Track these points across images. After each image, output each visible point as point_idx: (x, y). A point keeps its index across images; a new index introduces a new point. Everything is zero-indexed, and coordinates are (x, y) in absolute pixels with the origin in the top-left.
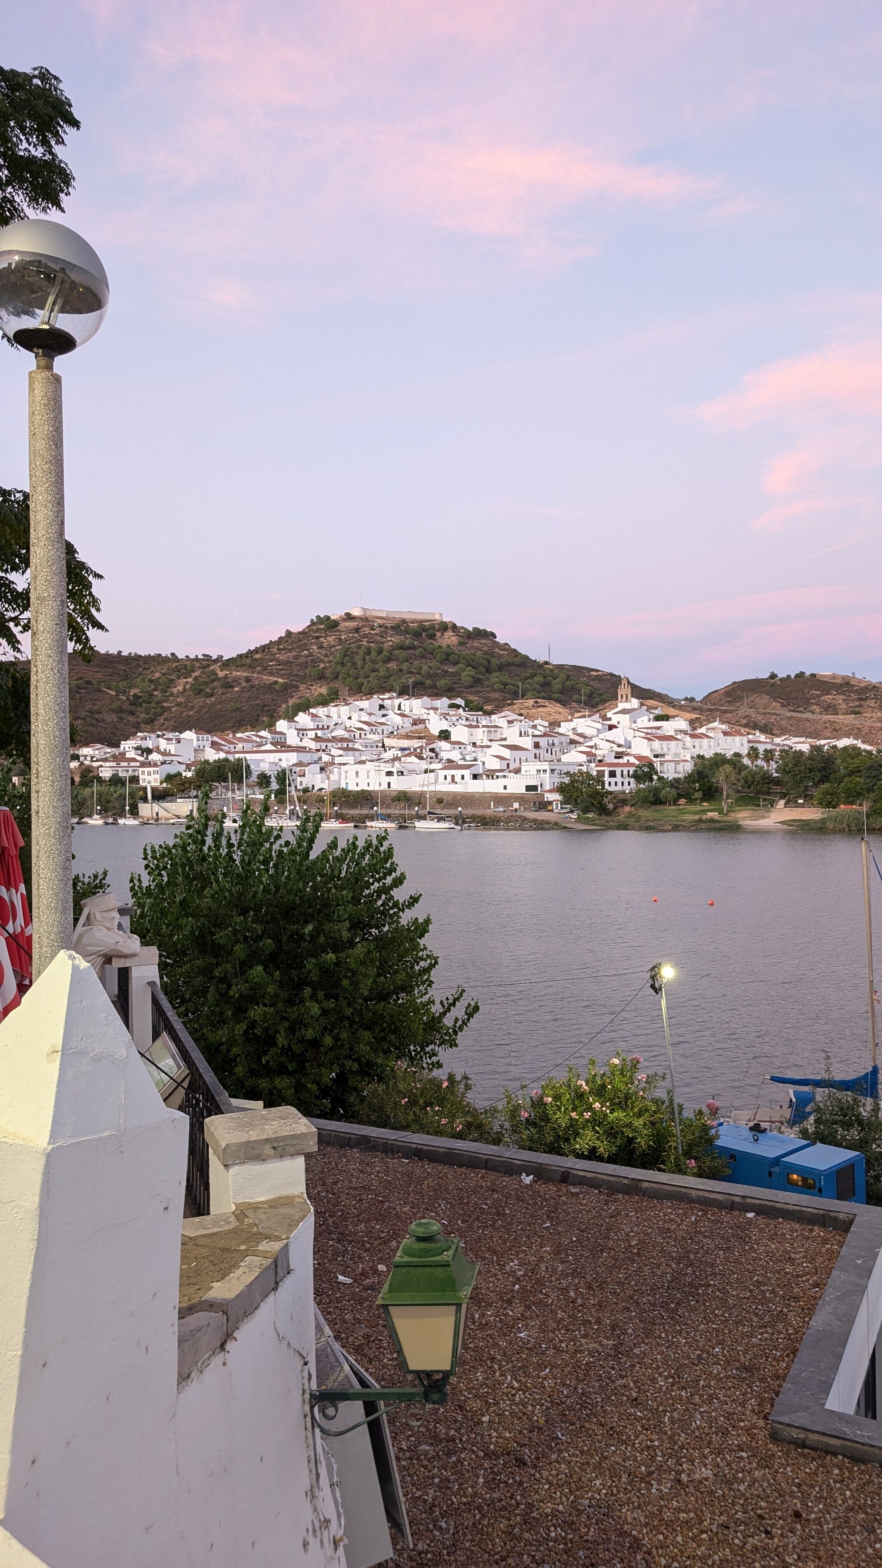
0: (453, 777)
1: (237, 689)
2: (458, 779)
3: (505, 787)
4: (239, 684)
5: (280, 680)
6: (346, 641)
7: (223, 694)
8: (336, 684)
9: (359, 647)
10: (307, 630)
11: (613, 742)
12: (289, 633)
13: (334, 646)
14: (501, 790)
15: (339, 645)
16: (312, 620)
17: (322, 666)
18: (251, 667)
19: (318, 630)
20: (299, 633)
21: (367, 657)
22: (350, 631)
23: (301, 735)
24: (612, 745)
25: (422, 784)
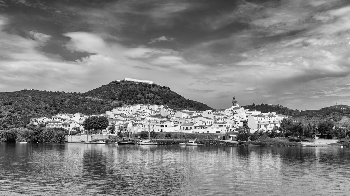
1: (87, 102)
5: (102, 100)
6: (123, 88)
7: (82, 104)
12: (103, 86)
17: (115, 95)
18: (92, 96)
19: (113, 85)
20: (107, 85)
22: (124, 85)
23: (115, 116)
25: (174, 130)
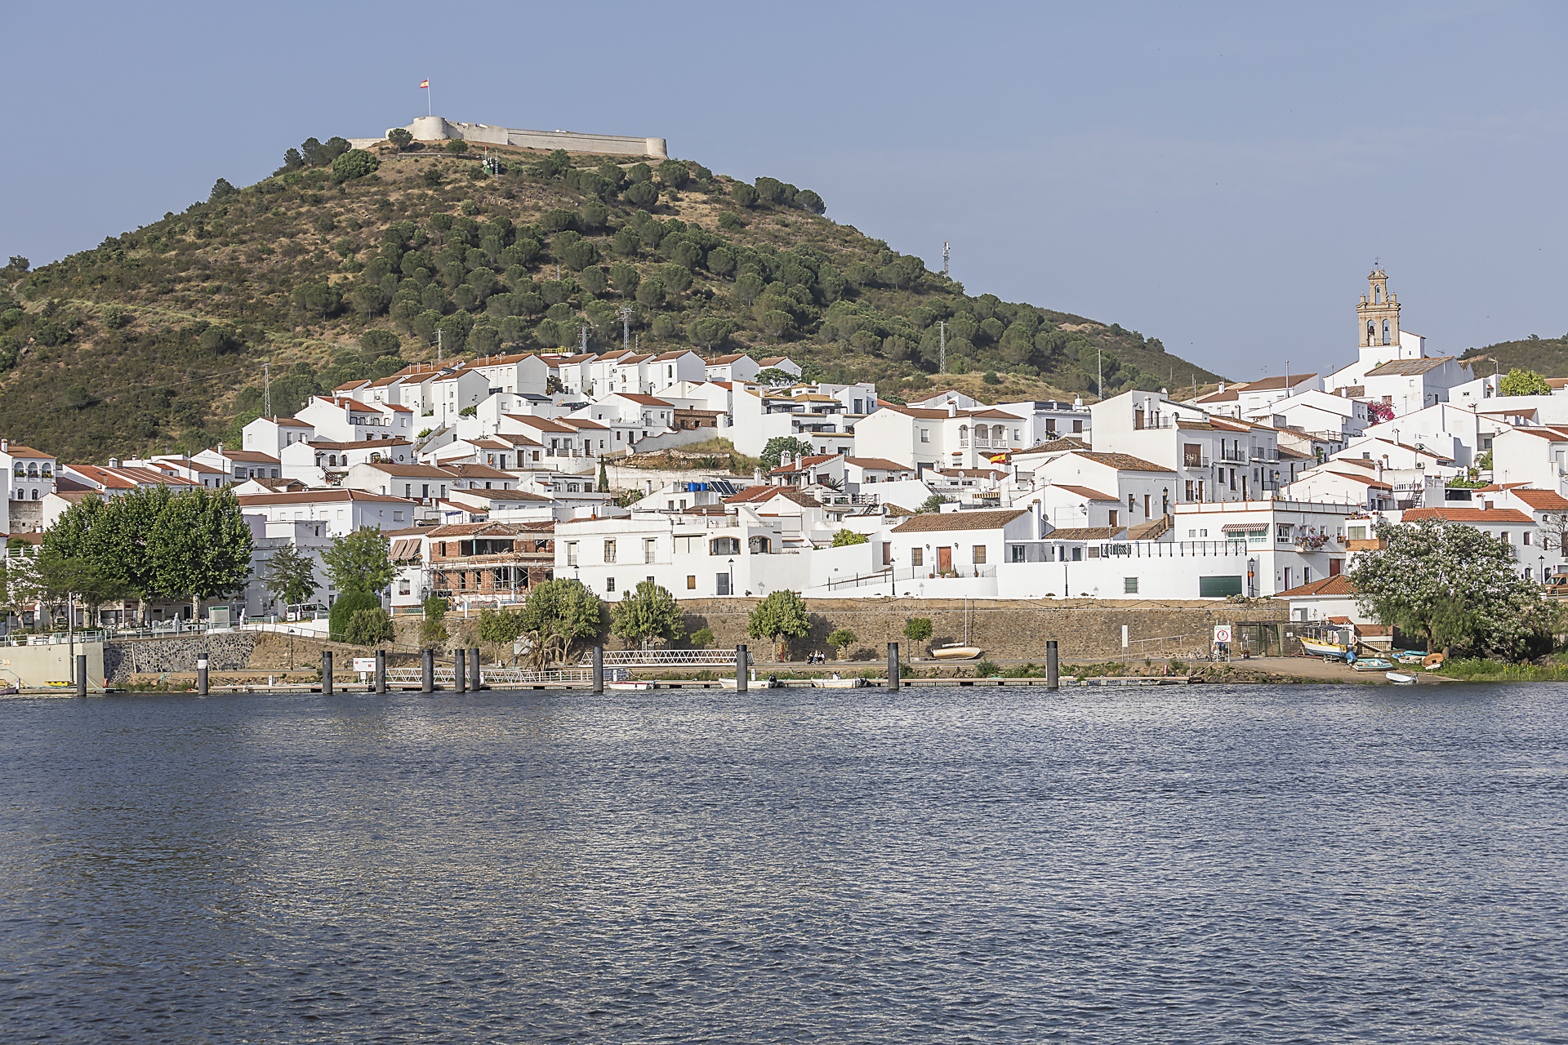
0: (944, 554)
1: (86, 346)
2: (962, 559)
3: (1131, 585)
4: (91, 332)
5: (214, 321)
6: (403, 208)
7: (44, 358)
8: (388, 325)
9: (446, 225)
10: (280, 180)
11: (1420, 449)
12: (224, 189)
13: (369, 223)
14: (1117, 593)
15: (386, 220)
16: (292, 155)
17: (334, 279)
18: (124, 285)
19: (314, 180)
20: (259, 190)
21: (471, 252)
22: (410, 182)
23: (325, 462)
24: (1421, 458)
25: (836, 577)
